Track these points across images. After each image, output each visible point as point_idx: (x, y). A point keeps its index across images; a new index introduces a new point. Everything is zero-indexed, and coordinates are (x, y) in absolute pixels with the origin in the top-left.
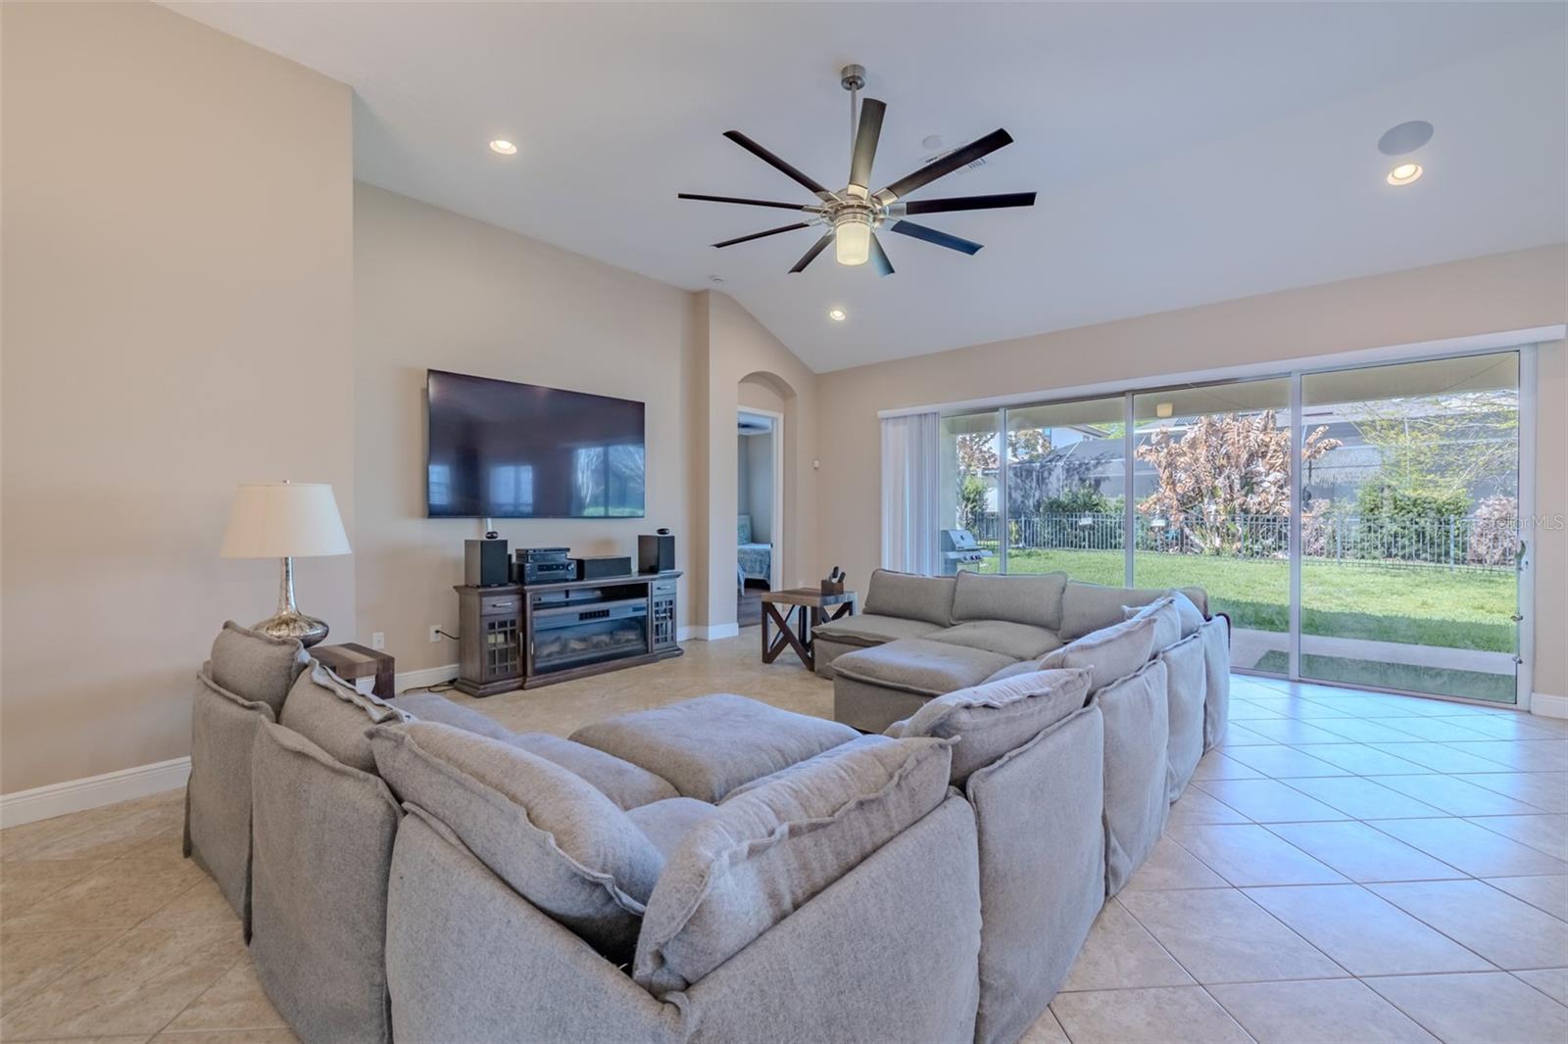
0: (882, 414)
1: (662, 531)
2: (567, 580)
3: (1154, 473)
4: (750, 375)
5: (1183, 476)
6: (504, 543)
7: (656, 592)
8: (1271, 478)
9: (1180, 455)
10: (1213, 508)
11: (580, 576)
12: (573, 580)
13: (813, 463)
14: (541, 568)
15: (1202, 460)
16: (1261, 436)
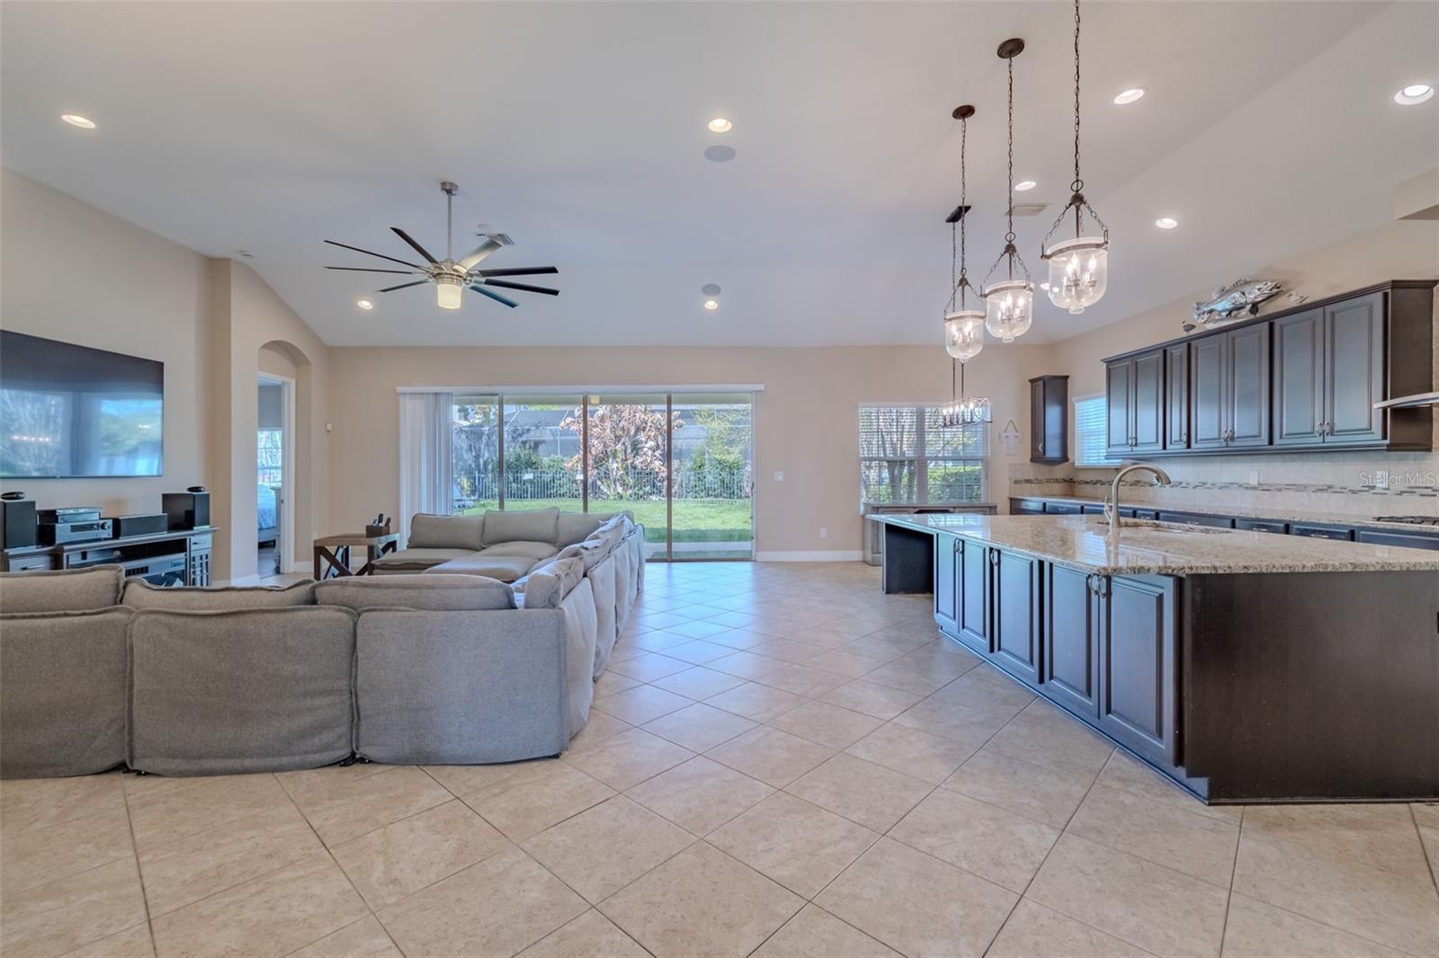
0: (399, 389)
1: (193, 489)
2: (99, 540)
3: (574, 438)
5: (596, 442)
6: (33, 504)
7: (193, 547)
8: (648, 445)
9: (594, 427)
10: (615, 465)
11: (116, 534)
12: (106, 539)
13: (326, 427)
14: (74, 529)
15: (608, 431)
16: (643, 416)
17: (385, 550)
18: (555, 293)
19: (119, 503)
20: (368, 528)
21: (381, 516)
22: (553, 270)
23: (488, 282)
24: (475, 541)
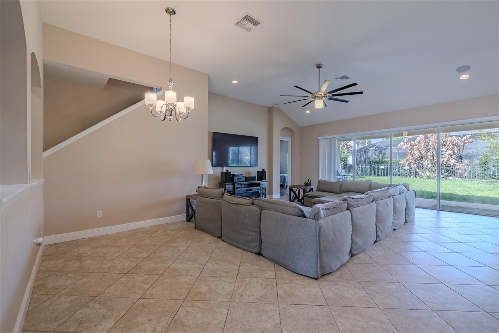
0: (319, 138)
1: (263, 170)
2: (243, 182)
4: (284, 128)
5: (416, 152)
6: (230, 172)
7: (262, 185)
8: (447, 153)
9: (415, 145)
10: (426, 162)
11: (246, 181)
12: (244, 182)
13: (299, 151)
14: (238, 179)
15: (422, 147)
16: (444, 139)
17: (309, 191)
18: (361, 93)
19: (249, 173)
20: (305, 183)
21: (309, 180)
22: (355, 84)
23: (333, 95)
24: (337, 190)
